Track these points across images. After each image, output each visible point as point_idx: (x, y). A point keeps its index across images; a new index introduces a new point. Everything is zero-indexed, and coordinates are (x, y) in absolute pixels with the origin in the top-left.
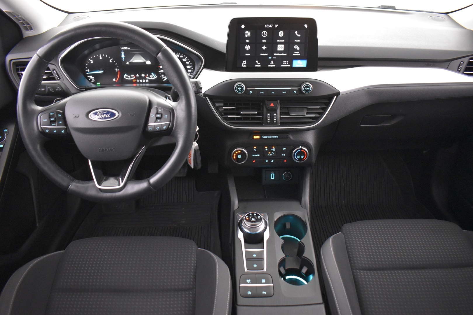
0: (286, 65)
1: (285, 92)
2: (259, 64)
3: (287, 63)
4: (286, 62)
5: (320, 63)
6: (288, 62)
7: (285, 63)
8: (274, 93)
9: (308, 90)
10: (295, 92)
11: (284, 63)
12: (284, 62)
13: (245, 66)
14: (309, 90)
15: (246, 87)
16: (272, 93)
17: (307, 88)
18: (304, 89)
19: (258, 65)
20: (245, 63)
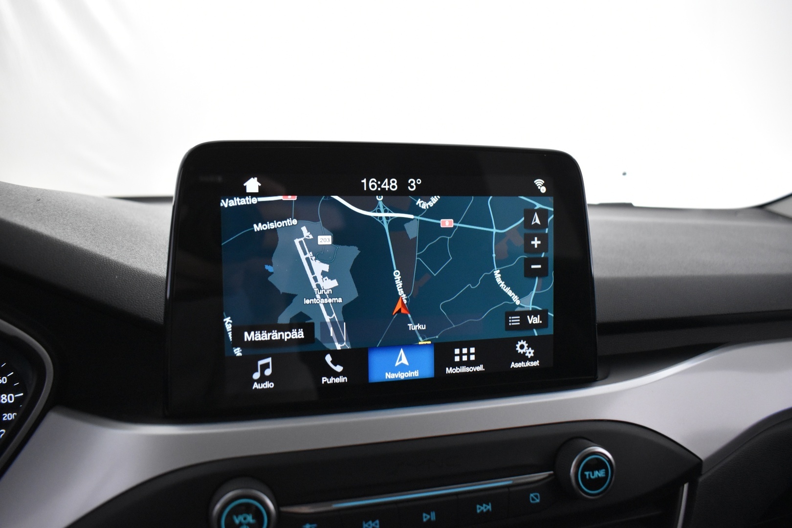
0: (469, 363)
1: (489, 507)
2: (339, 369)
3: (473, 358)
4: (465, 351)
5: (606, 345)
6: (472, 350)
7: (461, 355)
8: (433, 517)
9: (600, 482)
10: (535, 498)
11: (457, 359)
12: (457, 351)
13: (268, 385)
14: (604, 480)
15: (277, 505)
16: (426, 517)
17: (596, 473)
18: (583, 476)
19: (336, 375)
20: (268, 372)
